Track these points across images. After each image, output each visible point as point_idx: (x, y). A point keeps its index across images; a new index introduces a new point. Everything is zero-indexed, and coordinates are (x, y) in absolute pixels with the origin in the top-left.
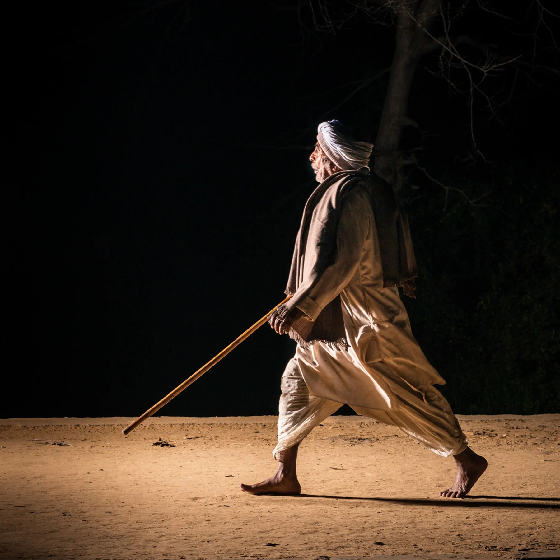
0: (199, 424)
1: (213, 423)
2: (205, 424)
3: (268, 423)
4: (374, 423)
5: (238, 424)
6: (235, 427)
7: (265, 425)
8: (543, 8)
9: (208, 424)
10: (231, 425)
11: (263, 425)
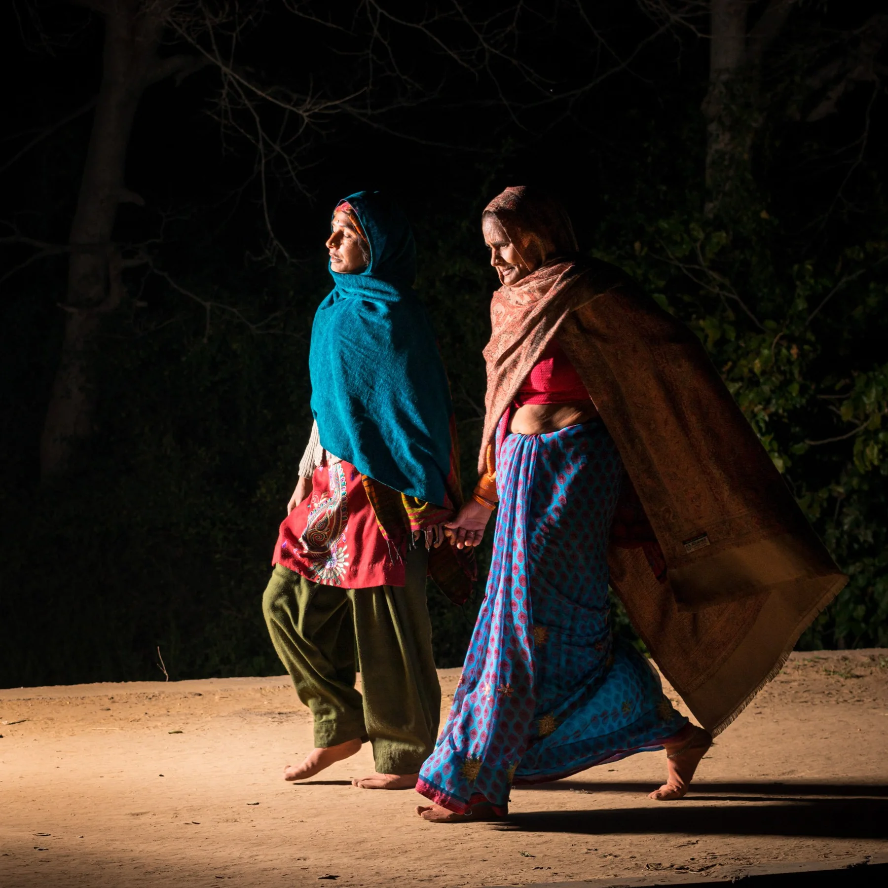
0: (10, 701)
1: (31, 697)
2: (19, 699)
3: (117, 695)
4: (281, 688)
5: (71, 697)
6: (68, 703)
7: (112, 698)
8: (380, 10)
9: (24, 700)
10: (61, 700)
11: (110, 697)
